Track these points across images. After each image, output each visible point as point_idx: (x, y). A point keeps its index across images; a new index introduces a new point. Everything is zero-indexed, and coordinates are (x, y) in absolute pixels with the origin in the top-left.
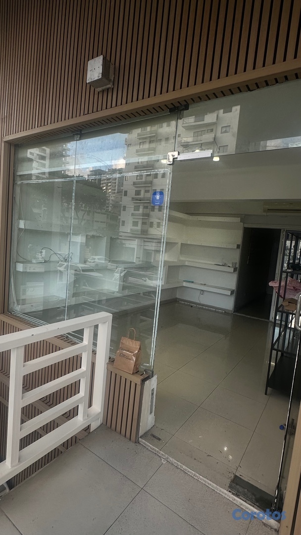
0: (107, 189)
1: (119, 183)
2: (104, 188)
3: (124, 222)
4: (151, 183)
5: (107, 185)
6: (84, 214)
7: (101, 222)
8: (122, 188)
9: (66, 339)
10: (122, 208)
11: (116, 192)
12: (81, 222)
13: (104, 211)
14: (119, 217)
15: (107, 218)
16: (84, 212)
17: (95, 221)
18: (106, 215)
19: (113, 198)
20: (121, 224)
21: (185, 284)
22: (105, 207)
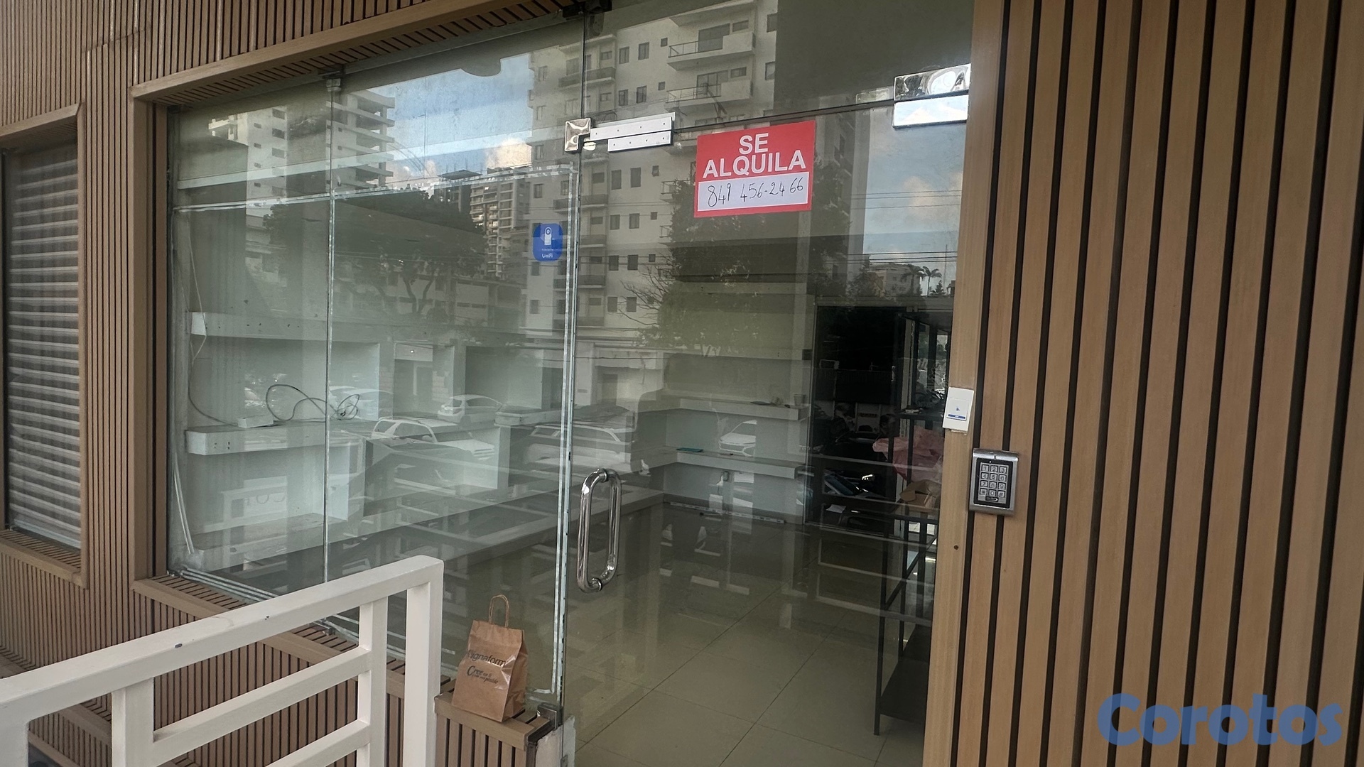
0: (486, 220)
1: (519, 204)
2: (480, 217)
3: (535, 303)
4: (605, 199)
5: (486, 212)
6: (427, 287)
7: (474, 306)
8: (526, 217)
9: (328, 637)
10: (530, 268)
11: (512, 226)
12: (421, 308)
13: (482, 276)
14: (523, 292)
15: (490, 293)
16: (427, 282)
17: (460, 305)
18: (486, 289)
19: (504, 244)
20: (528, 309)
21: (681, 458)
22: (483, 267)
